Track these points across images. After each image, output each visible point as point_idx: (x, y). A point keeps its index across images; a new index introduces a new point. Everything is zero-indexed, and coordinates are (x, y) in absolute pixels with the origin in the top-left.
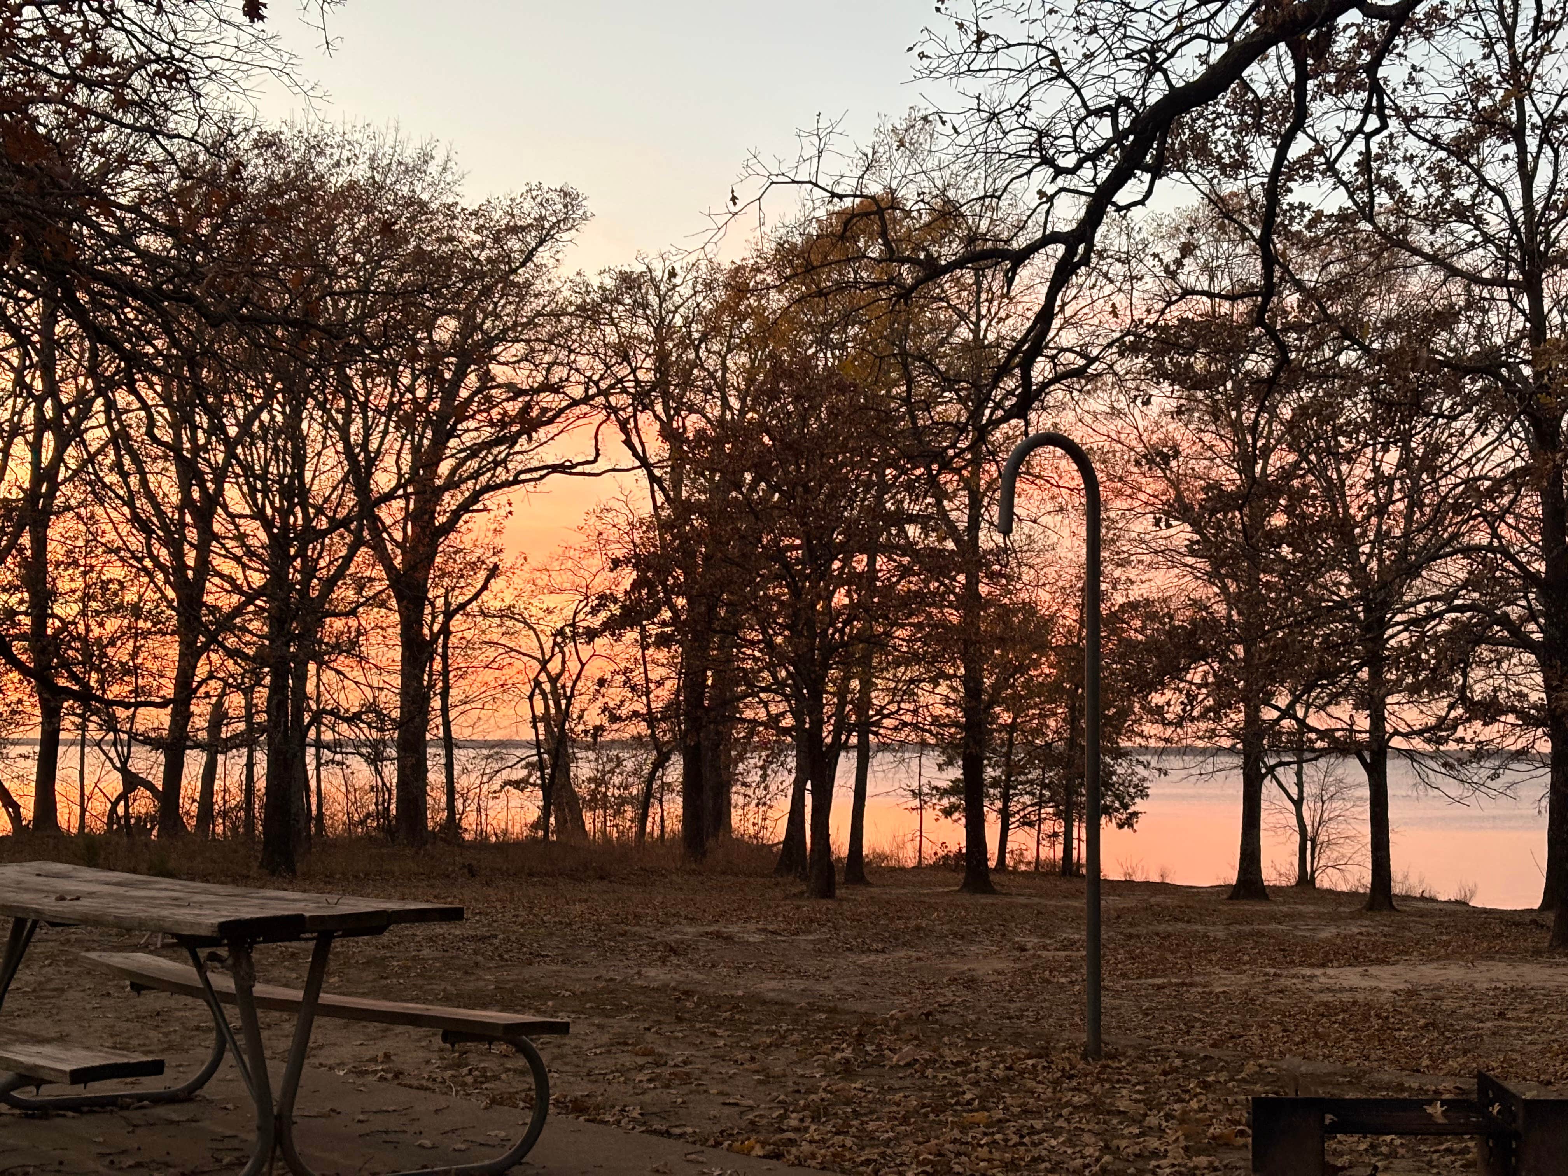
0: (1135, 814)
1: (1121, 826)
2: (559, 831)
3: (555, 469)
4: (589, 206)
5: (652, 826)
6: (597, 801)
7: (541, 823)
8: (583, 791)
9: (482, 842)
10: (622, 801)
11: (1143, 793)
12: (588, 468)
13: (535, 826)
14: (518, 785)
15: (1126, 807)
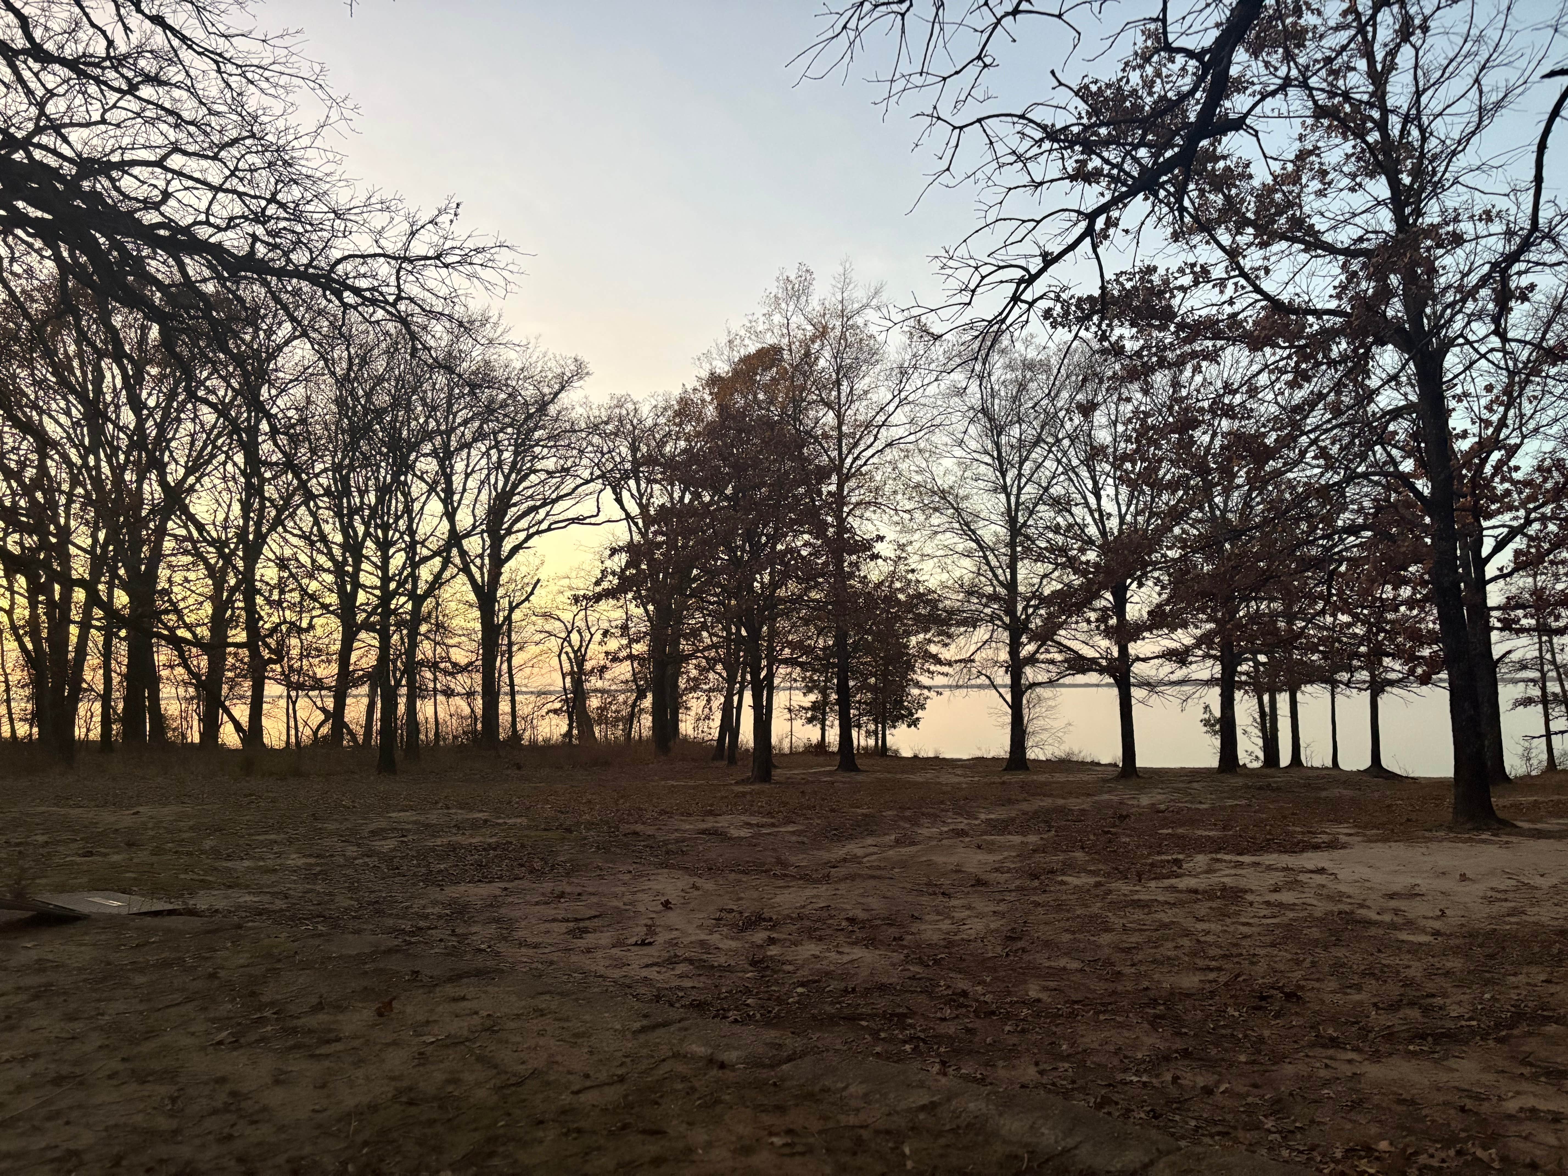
0: (918, 719)
1: (909, 726)
2: (579, 737)
3: (573, 521)
4: (591, 368)
5: (634, 734)
6: (602, 719)
7: (568, 734)
8: (594, 715)
9: (534, 745)
10: (617, 720)
11: (922, 707)
12: (593, 520)
13: (564, 736)
14: (555, 712)
15: (912, 715)
